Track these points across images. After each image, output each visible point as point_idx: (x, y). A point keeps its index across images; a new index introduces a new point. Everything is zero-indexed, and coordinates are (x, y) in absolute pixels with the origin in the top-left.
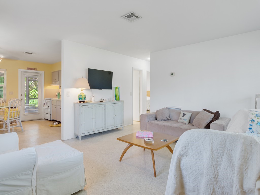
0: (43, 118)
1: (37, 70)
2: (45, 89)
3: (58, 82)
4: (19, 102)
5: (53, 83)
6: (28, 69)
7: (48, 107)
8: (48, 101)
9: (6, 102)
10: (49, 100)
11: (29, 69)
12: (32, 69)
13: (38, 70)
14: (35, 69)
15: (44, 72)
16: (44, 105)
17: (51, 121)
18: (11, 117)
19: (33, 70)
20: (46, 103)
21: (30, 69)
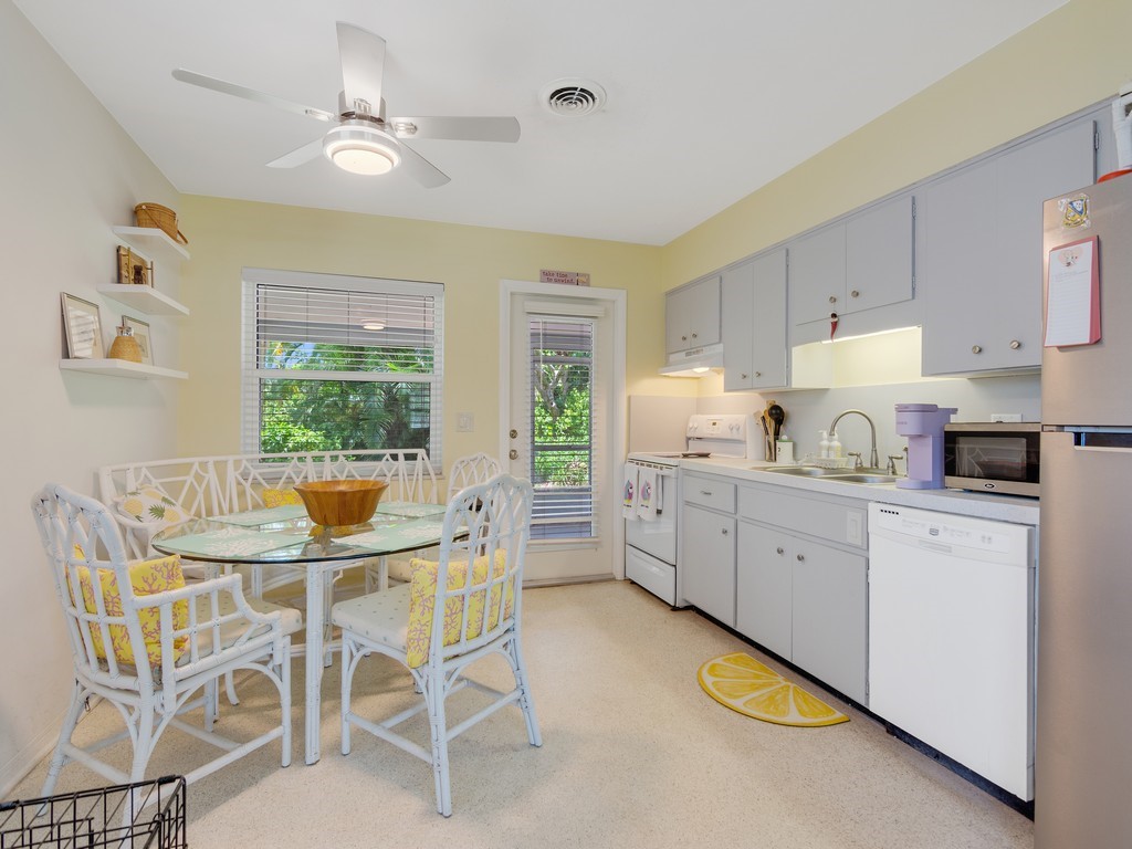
0: (619, 576)
1: (587, 284)
2: (629, 398)
3: (720, 348)
4: (510, 500)
5: (673, 358)
6: (548, 276)
7: (659, 512)
8: (660, 472)
9: (439, 474)
10: (665, 472)
11: (549, 280)
12: (563, 278)
13: (592, 281)
14: (580, 278)
15: (625, 291)
16: (630, 496)
17: (675, 609)
18: (452, 638)
19: (570, 282)
20: (642, 484)
21: (556, 281)
